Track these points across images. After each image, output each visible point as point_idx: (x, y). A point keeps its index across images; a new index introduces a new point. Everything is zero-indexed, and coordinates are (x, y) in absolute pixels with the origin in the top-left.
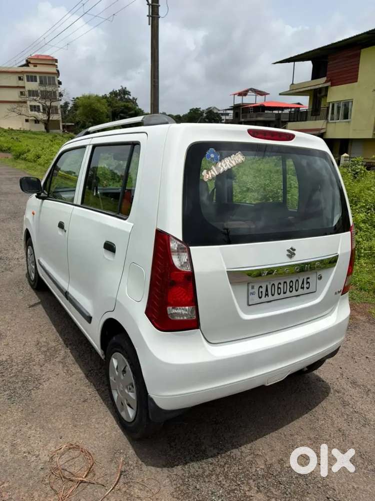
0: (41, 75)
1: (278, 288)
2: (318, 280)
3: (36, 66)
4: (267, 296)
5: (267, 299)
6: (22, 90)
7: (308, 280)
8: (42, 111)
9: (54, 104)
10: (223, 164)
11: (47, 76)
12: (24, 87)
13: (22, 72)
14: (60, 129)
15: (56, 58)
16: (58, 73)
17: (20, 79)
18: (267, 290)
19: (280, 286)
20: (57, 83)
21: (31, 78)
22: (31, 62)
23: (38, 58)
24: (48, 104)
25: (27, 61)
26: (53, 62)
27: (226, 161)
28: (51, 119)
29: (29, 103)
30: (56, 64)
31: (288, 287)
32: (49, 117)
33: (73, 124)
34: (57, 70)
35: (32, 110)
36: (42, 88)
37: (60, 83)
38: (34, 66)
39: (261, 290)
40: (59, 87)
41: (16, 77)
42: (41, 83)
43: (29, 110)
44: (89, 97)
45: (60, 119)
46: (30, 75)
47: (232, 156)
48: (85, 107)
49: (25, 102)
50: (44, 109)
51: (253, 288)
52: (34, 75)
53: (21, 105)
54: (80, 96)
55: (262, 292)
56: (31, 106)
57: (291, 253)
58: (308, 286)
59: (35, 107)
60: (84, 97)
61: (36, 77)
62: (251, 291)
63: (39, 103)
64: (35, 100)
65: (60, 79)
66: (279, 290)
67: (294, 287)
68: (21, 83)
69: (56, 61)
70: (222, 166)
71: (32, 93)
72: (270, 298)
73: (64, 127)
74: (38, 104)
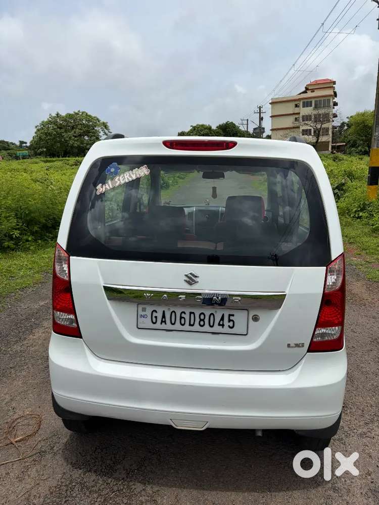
0: (316, 99)
1: (181, 318)
2: (251, 321)
3: (314, 91)
4: (163, 324)
5: (163, 326)
6: (297, 116)
7: (232, 318)
8: (313, 134)
9: (324, 126)
10: (121, 178)
11: (322, 99)
12: (299, 113)
13: (299, 100)
14: (328, 150)
15: (334, 80)
16: (335, 95)
17: (296, 106)
18: (164, 316)
19: (183, 315)
20: (332, 104)
21: (307, 104)
22: (309, 88)
23: (317, 83)
24: (319, 126)
25: (306, 88)
26: (330, 84)
27: (125, 175)
28: (319, 141)
29: (302, 128)
30: (334, 86)
31: (197, 320)
32: (318, 140)
33: (344, 144)
34: (334, 92)
35: (303, 135)
36: (315, 112)
37: (335, 104)
38: (312, 92)
39: (155, 314)
40: (334, 108)
41: (292, 105)
42: (316, 107)
43: (301, 134)
44: (363, 114)
45: (330, 139)
46: (306, 101)
47: (134, 170)
48: (357, 124)
49: (298, 127)
50: (315, 132)
51: (144, 310)
52: (309, 100)
53: (292, 130)
54: (353, 114)
55: (156, 317)
56: (303, 130)
57: (191, 279)
58: (231, 324)
59: (307, 130)
60: (358, 115)
61: (311, 102)
62: (141, 313)
63: (311, 126)
64: (307, 125)
65: (336, 100)
66: (183, 320)
67: (207, 321)
68: (297, 110)
69: (334, 83)
70: (119, 180)
71: (307, 118)
72: (168, 326)
73: (333, 147)
74: (311, 128)
